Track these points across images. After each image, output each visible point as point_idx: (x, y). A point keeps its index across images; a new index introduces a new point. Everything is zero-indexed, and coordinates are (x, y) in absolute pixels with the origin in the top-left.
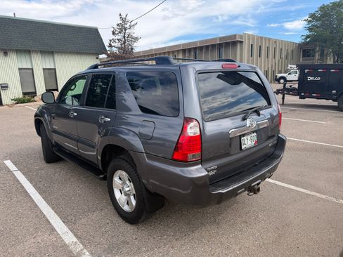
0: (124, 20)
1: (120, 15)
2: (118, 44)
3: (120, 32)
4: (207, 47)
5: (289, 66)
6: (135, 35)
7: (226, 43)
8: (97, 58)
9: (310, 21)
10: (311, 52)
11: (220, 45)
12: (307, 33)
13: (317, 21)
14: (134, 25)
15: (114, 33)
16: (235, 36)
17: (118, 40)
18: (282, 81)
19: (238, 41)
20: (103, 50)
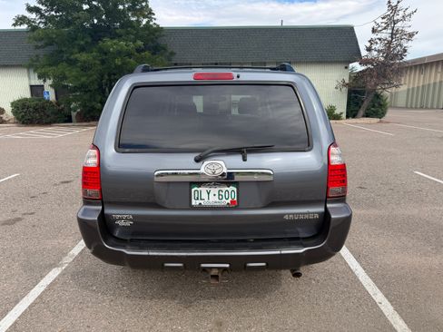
0: (394, 9)
1: (389, 2)
2: (379, 46)
3: (385, 28)
6: (409, 30)
8: (346, 68)
14: (410, 15)
15: (374, 31)
17: (380, 39)
20: (356, 56)
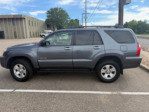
4: (5, 19)
5: (45, 30)
7: (16, 18)
9: (48, 13)
10: (50, 25)
11: (13, 19)
12: (47, 18)
13: (50, 14)
16: (21, 15)
18: (43, 37)
19: (23, 18)
